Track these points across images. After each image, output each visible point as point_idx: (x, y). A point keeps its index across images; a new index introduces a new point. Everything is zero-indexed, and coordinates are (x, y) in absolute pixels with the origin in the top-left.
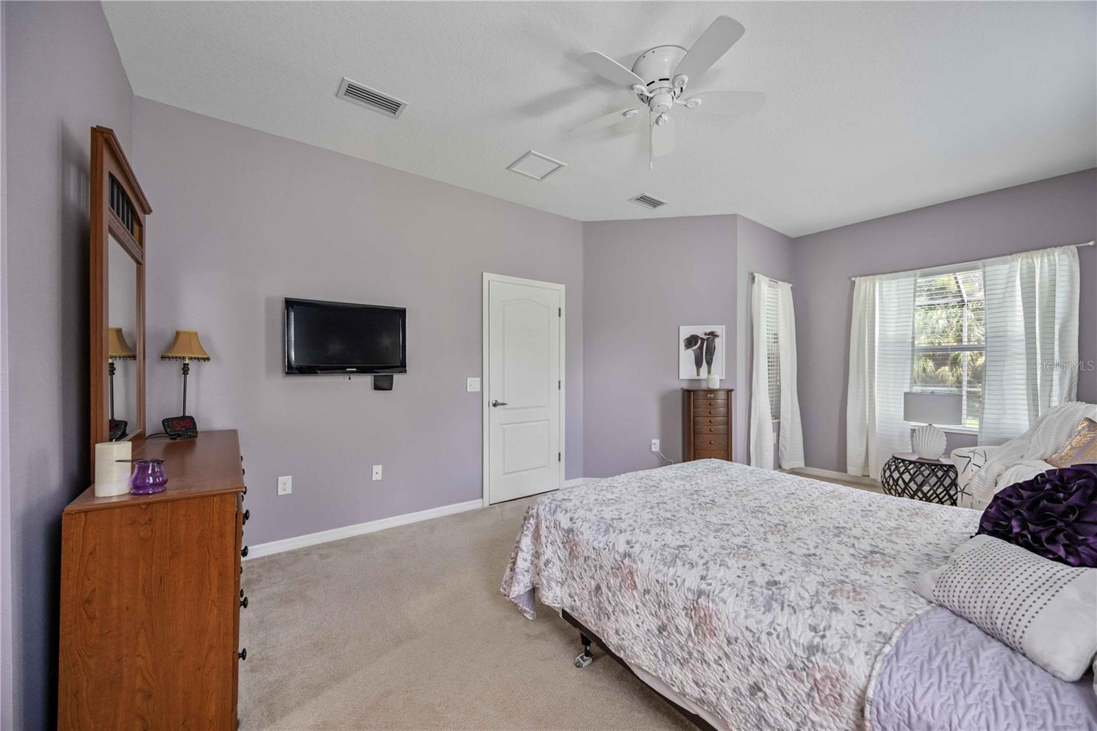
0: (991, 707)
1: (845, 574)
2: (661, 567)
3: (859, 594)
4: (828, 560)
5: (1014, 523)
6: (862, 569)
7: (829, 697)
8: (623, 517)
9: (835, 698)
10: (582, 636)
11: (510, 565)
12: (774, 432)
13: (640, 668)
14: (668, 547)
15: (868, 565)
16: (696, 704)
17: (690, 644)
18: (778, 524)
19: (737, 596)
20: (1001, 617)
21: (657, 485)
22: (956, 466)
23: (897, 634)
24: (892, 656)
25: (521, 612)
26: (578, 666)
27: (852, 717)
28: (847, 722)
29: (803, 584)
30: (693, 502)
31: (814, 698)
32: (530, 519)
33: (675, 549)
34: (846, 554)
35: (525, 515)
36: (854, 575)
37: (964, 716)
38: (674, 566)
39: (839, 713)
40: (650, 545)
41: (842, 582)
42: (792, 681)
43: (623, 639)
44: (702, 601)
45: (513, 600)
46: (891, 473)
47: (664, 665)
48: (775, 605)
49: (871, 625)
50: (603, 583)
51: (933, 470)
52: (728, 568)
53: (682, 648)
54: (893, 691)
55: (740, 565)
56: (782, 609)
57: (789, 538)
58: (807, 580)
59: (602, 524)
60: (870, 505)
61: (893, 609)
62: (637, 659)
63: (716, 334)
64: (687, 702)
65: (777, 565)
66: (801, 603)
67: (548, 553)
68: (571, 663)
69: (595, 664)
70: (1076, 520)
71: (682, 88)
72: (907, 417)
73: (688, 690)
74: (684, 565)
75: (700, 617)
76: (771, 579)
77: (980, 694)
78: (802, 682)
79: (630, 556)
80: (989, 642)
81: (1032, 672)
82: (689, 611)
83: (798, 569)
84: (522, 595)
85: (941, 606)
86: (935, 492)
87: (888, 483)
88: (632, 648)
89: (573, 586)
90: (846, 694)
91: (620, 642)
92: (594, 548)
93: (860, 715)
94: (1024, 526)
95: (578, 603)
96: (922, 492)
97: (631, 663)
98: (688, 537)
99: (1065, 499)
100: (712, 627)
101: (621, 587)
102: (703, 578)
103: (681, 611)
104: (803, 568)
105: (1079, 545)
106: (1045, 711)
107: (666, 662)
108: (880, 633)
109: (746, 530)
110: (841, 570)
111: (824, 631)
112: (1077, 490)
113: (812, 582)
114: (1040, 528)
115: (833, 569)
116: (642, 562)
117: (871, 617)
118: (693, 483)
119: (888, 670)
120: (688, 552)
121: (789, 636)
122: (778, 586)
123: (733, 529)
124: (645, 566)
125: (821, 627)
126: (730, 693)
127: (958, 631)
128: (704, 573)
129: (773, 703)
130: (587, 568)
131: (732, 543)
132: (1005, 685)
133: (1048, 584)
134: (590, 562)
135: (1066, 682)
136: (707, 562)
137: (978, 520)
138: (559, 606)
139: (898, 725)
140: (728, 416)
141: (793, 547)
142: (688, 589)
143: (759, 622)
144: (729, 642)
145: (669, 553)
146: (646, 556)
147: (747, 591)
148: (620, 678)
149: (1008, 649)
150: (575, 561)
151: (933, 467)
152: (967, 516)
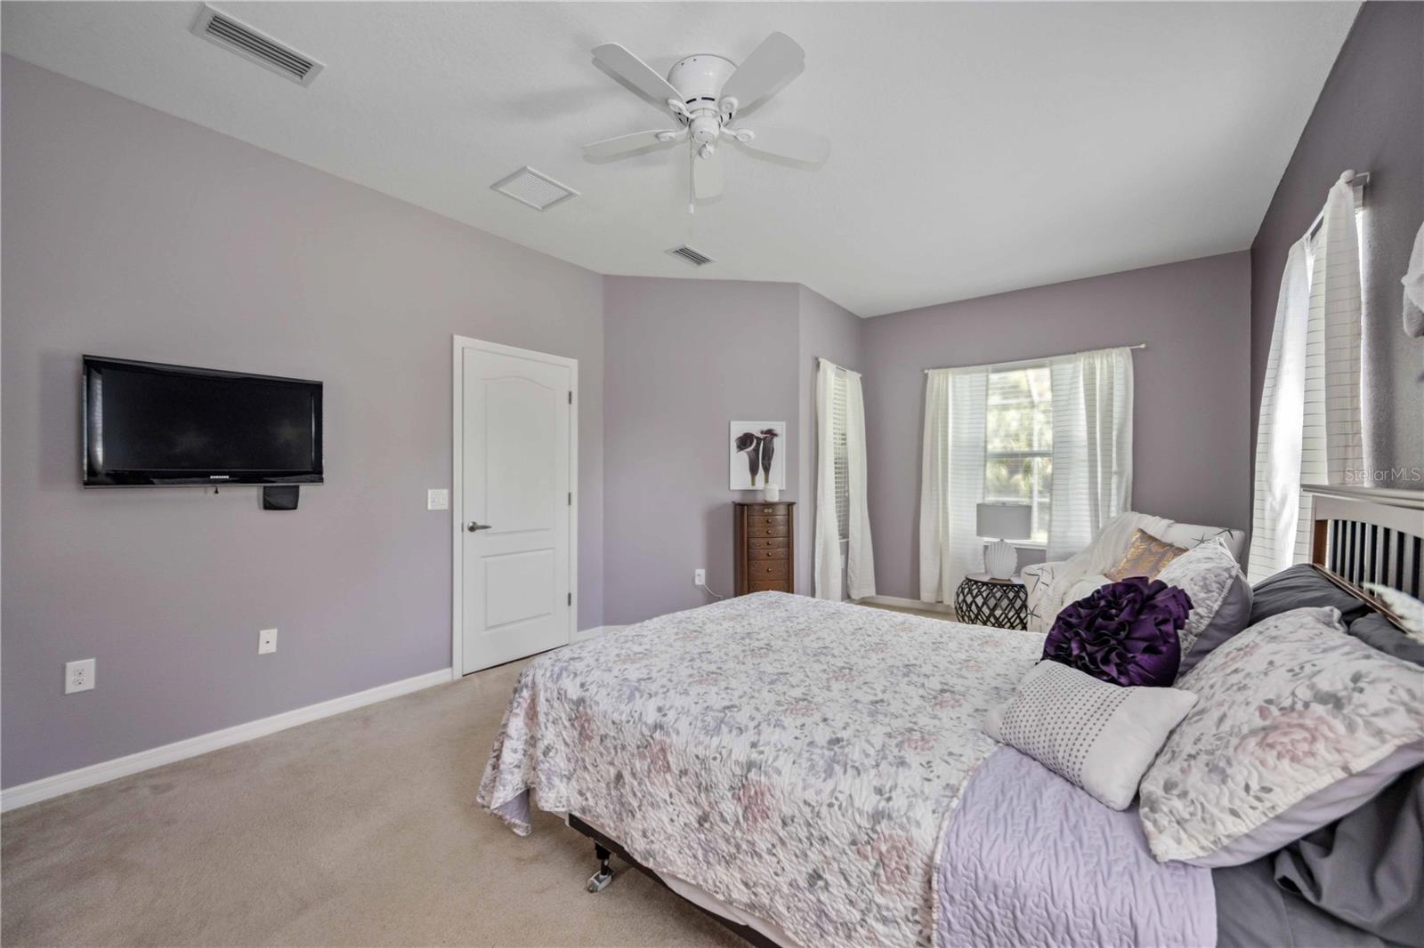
0: (1052, 852)
1: (914, 720)
2: (702, 737)
3: (928, 742)
4: (896, 706)
5: (1074, 645)
6: (931, 712)
7: (896, 872)
8: (654, 675)
9: (902, 871)
10: (597, 847)
11: (491, 761)
12: (841, 554)
13: (675, 877)
14: (712, 710)
15: (938, 707)
16: (745, 911)
17: (738, 834)
18: (843, 668)
19: (794, 763)
20: (1062, 749)
21: (699, 629)
22: (1026, 585)
23: (965, 783)
24: (959, 811)
25: (509, 828)
26: (592, 890)
27: (920, 892)
28: (915, 899)
29: (869, 738)
30: (744, 648)
31: (879, 876)
32: (522, 690)
33: (720, 711)
34: (915, 696)
35: (516, 685)
36: (923, 720)
37: (1028, 866)
38: (718, 734)
39: (906, 889)
40: (689, 711)
41: (911, 730)
42: (856, 860)
43: (652, 842)
44: (752, 775)
45: (496, 812)
46: (965, 597)
47: (705, 868)
48: (837, 768)
49: (938, 777)
50: (627, 769)
51: (1005, 591)
52: (784, 728)
53: (728, 841)
54: (960, 851)
55: (799, 723)
56: (845, 772)
57: (855, 683)
58: (873, 732)
59: (624, 689)
60: (941, 637)
61: (961, 755)
62: (671, 865)
63: (775, 432)
64: (736, 912)
65: (839, 719)
66: (866, 761)
67: (549, 736)
68: (579, 887)
69: (615, 883)
70: (1127, 637)
71: (730, 114)
72: (980, 533)
73: (735, 895)
74: (731, 731)
75: (750, 797)
76: (834, 736)
77: (1042, 839)
78: (866, 858)
79: (661, 727)
80: (1052, 779)
81: (1089, 806)
82: (737, 791)
83: (864, 720)
84: (510, 802)
85: (1008, 745)
86: (1006, 617)
87: (961, 608)
88: (664, 852)
89: (585, 779)
90: (913, 864)
91: (648, 847)
92: (614, 723)
93: (927, 887)
94: (1082, 648)
95: (591, 802)
96: (995, 617)
97: (662, 873)
98: (736, 694)
99: (1117, 616)
100: (765, 808)
101: (650, 771)
102: (754, 745)
103: (726, 792)
104: (869, 719)
105: (1129, 664)
106: (1099, 846)
107: (708, 863)
108: (948, 785)
109: (807, 679)
110: (910, 716)
111: (890, 791)
112: (1127, 605)
113: (878, 734)
114: (1096, 648)
115: (901, 716)
116: (678, 733)
117: (939, 768)
118: (745, 623)
119: (956, 826)
120: (735, 714)
121: (852, 805)
122: (841, 743)
123: (791, 679)
124: (683, 739)
125: (887, 788)
126: (785, 889)
127: (1023, 771)
128: (754, 739)
129: (835, 892)
130: (604, 751)
131: (789, 696)
132: (1065, 824)
133: (1103, 707)
134: (608, 743)
135: (1117, 811)
136: (759, 724)
137: (1043, 644)
138: (564, 810)
139: (966, 891)
140: (789, 537)
141: (858, 695)
142: (737, 762)
143: (818, 792)
144: (785, 824)
145: (713, 717)
146: (683, 725)
147: (806, 755)
148: (648, 896)
149: (1069, 784)
150: (587, 743)
151: (1005, 588)
152: (1033, 640)
